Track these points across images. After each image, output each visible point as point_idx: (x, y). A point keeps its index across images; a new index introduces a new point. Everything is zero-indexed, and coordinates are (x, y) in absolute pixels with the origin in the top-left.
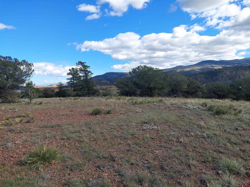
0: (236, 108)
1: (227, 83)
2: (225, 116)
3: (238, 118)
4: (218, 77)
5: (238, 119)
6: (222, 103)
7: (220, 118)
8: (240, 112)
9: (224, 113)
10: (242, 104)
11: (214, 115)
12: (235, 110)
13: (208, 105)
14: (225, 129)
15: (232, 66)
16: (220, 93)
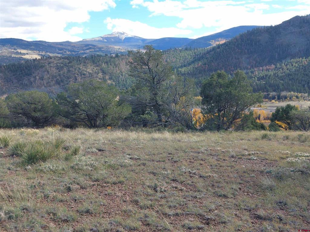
0: (68, 144)
1: (52, 92)
2: (47, 165)
3: (72, 165)
4: (32, 79)
5: (72, 167)
6: (42, 137)
7: (36, 170)
8: (75, 152)
9: (44, 159)
10: (80, 136)
11: (23, 164)
12: (66, 149)
13: (12, 144)
14: (47, 192)
15: (59, 55)
16: (38, 114)
